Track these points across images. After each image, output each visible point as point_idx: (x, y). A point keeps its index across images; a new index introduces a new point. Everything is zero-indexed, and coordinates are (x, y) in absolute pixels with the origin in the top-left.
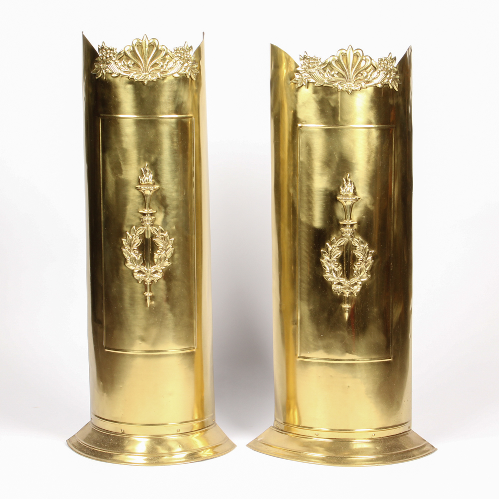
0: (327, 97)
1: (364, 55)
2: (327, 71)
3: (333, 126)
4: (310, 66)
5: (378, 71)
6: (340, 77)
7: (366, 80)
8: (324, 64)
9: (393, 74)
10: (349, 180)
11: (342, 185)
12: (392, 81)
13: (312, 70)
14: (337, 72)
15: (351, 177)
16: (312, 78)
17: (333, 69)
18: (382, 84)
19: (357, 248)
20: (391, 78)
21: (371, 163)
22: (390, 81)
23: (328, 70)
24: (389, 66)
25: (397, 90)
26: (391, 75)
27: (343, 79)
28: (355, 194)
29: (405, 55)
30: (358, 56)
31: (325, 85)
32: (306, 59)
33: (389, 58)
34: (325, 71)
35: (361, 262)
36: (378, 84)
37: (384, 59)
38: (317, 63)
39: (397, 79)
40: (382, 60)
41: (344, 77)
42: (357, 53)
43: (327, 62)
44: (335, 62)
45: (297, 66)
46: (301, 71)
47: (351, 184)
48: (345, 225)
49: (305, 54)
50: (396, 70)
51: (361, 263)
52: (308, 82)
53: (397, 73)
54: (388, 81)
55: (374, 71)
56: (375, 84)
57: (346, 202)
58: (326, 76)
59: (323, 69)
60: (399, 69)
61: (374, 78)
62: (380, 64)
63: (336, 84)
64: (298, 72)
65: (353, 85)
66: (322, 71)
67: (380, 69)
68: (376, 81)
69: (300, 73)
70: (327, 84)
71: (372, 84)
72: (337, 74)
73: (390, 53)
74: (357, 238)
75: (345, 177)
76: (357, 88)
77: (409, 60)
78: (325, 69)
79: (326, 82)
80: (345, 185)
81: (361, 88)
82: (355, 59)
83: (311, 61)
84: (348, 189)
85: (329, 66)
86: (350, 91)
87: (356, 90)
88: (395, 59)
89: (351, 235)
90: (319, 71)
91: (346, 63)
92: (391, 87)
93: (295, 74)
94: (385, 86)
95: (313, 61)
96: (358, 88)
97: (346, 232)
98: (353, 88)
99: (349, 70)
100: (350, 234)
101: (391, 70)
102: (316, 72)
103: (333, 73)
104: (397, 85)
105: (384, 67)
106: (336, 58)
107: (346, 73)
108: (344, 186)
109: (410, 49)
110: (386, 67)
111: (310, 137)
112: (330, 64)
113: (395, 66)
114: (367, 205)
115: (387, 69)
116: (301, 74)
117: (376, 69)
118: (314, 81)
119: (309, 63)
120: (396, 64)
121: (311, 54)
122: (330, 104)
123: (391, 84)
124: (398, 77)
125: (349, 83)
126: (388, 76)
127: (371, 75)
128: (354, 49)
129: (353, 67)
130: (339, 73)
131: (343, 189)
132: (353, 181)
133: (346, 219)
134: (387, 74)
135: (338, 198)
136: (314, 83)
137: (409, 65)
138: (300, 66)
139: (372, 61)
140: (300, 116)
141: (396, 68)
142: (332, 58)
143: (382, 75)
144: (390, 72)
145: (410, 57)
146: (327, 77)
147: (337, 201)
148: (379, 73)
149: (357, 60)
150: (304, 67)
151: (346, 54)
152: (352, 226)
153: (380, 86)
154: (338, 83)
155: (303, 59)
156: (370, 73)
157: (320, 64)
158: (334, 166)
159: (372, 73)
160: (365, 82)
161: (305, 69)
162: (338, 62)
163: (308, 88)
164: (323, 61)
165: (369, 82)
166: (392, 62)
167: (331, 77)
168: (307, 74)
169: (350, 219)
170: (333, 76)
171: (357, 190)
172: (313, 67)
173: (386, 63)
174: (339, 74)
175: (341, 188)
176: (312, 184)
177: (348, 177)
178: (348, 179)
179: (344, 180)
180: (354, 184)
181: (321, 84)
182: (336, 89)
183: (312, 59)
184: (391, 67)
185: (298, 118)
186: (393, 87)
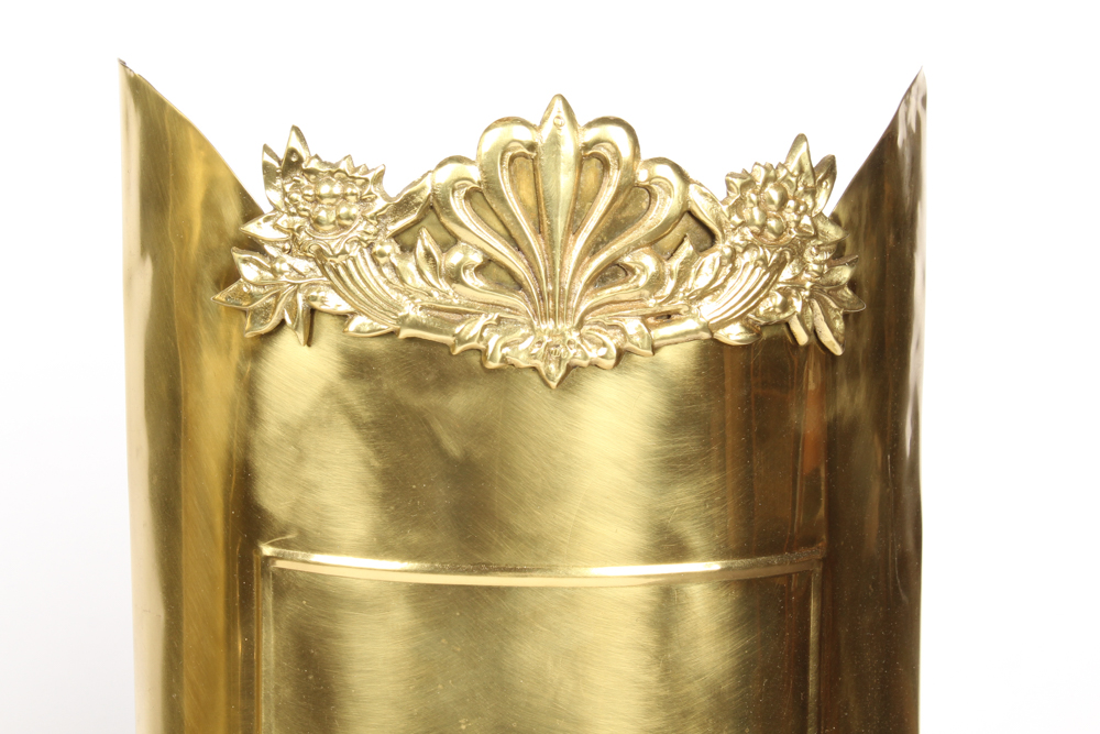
0: (418, 402)
1: (645, 154)
2: (420, 250)
3: (455, 570)
4: (323, 214)
5: (723, 248)
6: (499, 285)
7: (651, 302)
8: (403, 206)
9: (814, 258)
12: (806, 304)
13: (332, 242)
14: (477, 259)
16: (333, 287)
17: (456, 239)
18: (749, 328)
20: (800, 288)
22: (797, 305)
23: (425, 241)
24: (790, 216)
25: (838, 350)
26: (804, 266)
27: (515, 300)
29: (889, 138)
30: (605, 165)
31: (405, 333)
32: (297, 175)
33: (793, 166)
34: (407, 249)
36: (723, 324)
37: (760, 176)
38: (361, 200)
39: (837, 286)
40: (748, 183)
41: (518, 285)
42: (597, 142)
43: (421, 198)
44: (468, 196)
45: (250, 211)
46: (273, 243)
49: (296, 144)
50: (833, 233)
52: (313, 311)
53: (839, 252)
54: (785, 306)
55: (701, 250)
56: (707, 328)
58: (413, 280)
59: (396, 236)
60: (849, 227)
61: (703, 294)
62: (737, 207)
63: (471, 329)
64: (253, 245)
65: (574, 336)
66: (390, 248)
67: (737, 239)
68: (709, 310)
69: (264, 253)
70: (416, 325)
71: (690, 325)
72: (480, 269)
73: (801, 138)
76: (595, 354)
77: (907, 160)
78: (407, 238)
79: (411, 310)
81: (622, 354)
82: (590, 176)
83: (324, 189)
85: (432, 217)
86: (556, 373)
87: (594, 365)
88: (829, 168)
90: (370, 246)
91: (531, 201)
92: (802, 338)
93: (238, 256)
94: (765, 335)
95: (337, 189)
96: (603, 351)
98: (573, 355)
99: (551, 244)
101: (805, 238)
102: (354, 251)
103: (455, 258)
104: (839, 324)
105: (763, 226)
106: (475, 174)
107: (532, 266)
109: (914, 95)
110: (773, 223)
111: (324, 624)
112: (435, 207)
113: (827, 213)
115: (779, 234)
116: (273, 259)
117: (712, 236)
118: (345, 307)
119: (317, 199)
120: (830, 201)
121: (323, 148)
122: (436, 443)
123: (801, 318)
124: (844, 274)
125: (549, 325)
126: (787, 273)
127: (682, 276)
128: (582, 120)
129: (574, 227)
130: (489, 261)
134: (780, 265)
136: (344, 318)
137: (906, 190)
138: (267, 209)
139: (693, 192)
140: (274, 497)
141: (835, 219)
142: (452, 171)
143: (747, 277)
144: (797, 252)
145: (916, 138)
146: (420, 283)
148: (732, 259)
149: (600, 184)
150: (284, 221)
151: (532, 147)
153: (734, 335)
154: (482, 320)
155: (284, 174)
156: (675, 264)
157: (380, 204)
159: (687, 263)
160: (644, 318)
161: (293, 234)
162: (483, 195)
163: (309, 342)
164: (395, 187)
165: (667, 317)
166: (813, 193)
167: (444, 285)
168: (303, 265)
170: (454, 277)
172: (341, 225)
173: (775, 195)
174: (494, 270)
181: (387, 328)
182: (475, 359)
183: (334, 171)
184: (806, 220)
185: (259, 510)
186: (814, 333)
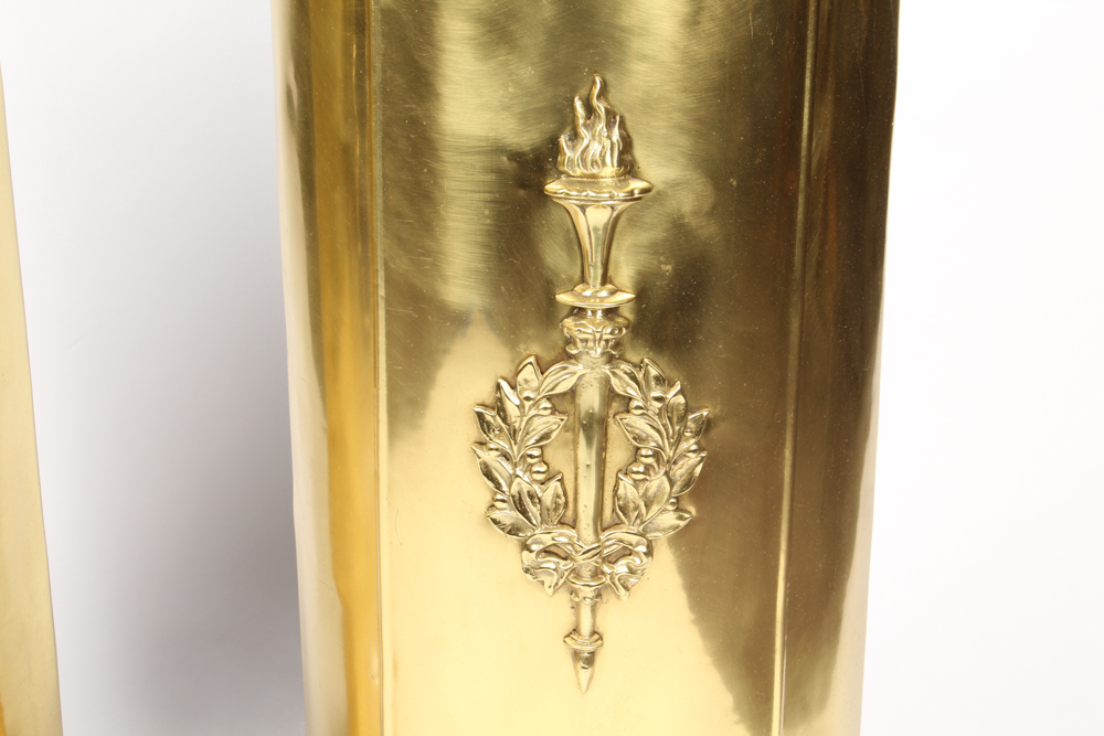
10: (600, 107)
11: (568, 131)
15: (613, 95)
19: (634, 404)
21: (707, 25)
28: (628, 168)
35: (650, 460)
47: (609, 126)
48: (578, 312)
51: (648, 467)
57: (583, 209)
74: (636, 359)
75: (584, 92)
80: (582, 131)
84: (595, 148)
89: (603, 354)
97: (586, 341)
100: (599, 350)
108: (575, 136)
114: (681, 217)
131: (573, 148)
132: (620, 109)
133: (583, 280)
135: (552, 187)
147: (543, 198)
152: (611, 313)
158: (533, 39)
169: (605, 280)
171: (640, 153)
175: (563, 140)
176: (431, 118)
177: (596, 91)
178: (595, 102)
179: (578, 104)
180: (622, 125)
